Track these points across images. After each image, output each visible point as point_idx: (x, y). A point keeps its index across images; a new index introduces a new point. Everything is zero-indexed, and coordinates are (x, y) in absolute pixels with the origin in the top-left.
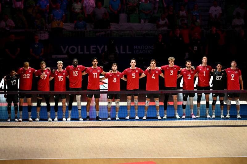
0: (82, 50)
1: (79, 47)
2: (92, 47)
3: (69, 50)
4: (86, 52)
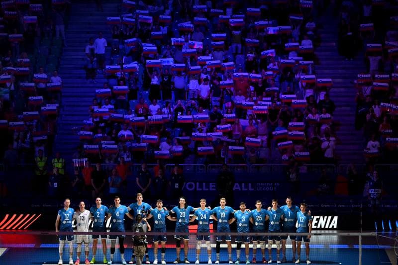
0: (201, 186)
1: (198, 184)
2: (211, 184)
3: (187, 186)
4: (204, 189)
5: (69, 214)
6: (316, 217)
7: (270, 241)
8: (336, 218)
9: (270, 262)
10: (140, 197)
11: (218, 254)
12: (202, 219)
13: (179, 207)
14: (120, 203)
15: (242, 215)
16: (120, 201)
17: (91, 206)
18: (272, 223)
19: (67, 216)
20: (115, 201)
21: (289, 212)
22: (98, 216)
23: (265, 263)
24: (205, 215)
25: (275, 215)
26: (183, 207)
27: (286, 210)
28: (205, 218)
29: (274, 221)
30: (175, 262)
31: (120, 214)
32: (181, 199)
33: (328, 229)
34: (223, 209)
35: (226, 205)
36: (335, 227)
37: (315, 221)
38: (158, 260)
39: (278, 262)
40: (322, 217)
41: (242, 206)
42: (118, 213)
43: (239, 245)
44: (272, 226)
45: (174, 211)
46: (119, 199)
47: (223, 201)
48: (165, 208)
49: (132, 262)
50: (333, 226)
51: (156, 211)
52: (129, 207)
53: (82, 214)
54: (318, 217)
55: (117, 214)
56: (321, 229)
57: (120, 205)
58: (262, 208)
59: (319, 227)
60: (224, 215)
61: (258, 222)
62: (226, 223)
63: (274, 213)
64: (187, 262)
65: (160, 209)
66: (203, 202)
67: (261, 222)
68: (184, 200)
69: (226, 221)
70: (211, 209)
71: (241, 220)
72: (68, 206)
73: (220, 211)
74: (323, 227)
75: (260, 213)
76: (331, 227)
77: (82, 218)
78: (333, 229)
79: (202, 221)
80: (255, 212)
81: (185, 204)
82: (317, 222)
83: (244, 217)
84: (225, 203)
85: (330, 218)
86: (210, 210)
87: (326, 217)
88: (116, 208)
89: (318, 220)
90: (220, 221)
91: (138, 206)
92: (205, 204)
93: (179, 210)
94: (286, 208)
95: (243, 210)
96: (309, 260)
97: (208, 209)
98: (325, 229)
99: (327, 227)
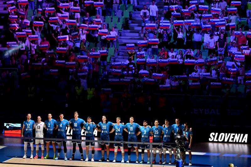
5: (29, 124)
6: (232, 134)
7: (164, 149)
8: (246, 136)
9: (164, 163)
10: (76, 115)
11: (129, 156)
12: (117, 131)
13: (102, 123)
14: (64, 118)
15: (144, 129)
16: (63, 116)
17: (45, 119)
18: (165, 136)
19: (29, 125)
20: (60, 116)
21: (177, 129)
22: (49, 126)
23: (160, 164)
24: (119, 129)
25: (167, 130)
26: (104, 122)
27: (175, 127)
28: (119, 131)
29: (166, 135)
30: (99, 160)
31: (62, 125)
32: (103, 117)
33: (241, 143)
34: (132, 125)
35: (134, 122)
36: (246, 142)
37: (232, 137)
38: (89, 159)
39: (169, 164)
40: (236, 134)
41: (145, 123)
42: (61, 124)
43: (143, 150)
44: (165, 138)
45: (99, 125)
46: (62, 115)
47: (131, 119)
48: (93, 123)
49: (71, 159)
50: (244, 141)
51: (87, 125)
52: (70, 121)
53: (39, 125)
54: (234, 134)
55: (61, 126)
56: (236, 143)
57: (64, 119)
58: (159, 125)
59: (234, 141)
60: (132, 129)
61: (156, 135)
62: (133, 135)
63: (166, 129)
64: (108, 161)
65: (89, 123)
66: (118, 120)
67: (158, 135)
68: (105, 117)
69: (133, 133)
70: (125, 125)
71: (143, 133)
72: (30, 118)
73: (129, 126)
74: (237, 141)
75: (157, 129)
76: (243, 142)
77: (38, 127)
78: (244, 143)
79: (117, 132)
80: (154, 127)
81: (106, 120)
82: (233, 137)
83: (145, 131)
84: (133, 121)
85: (242, 135)
86: (123, 125)
87: (239, 135)
88: (61, 121)
89: (234, 136)
90: (129, 133)
91: (75, 121)
92: (120, 121)
93: (102, 124)
94: (176, 126)
95: (145, 126)
96: (191, 163)
97: (122, 125)
98: (238, 143)
99: (240, 141)
